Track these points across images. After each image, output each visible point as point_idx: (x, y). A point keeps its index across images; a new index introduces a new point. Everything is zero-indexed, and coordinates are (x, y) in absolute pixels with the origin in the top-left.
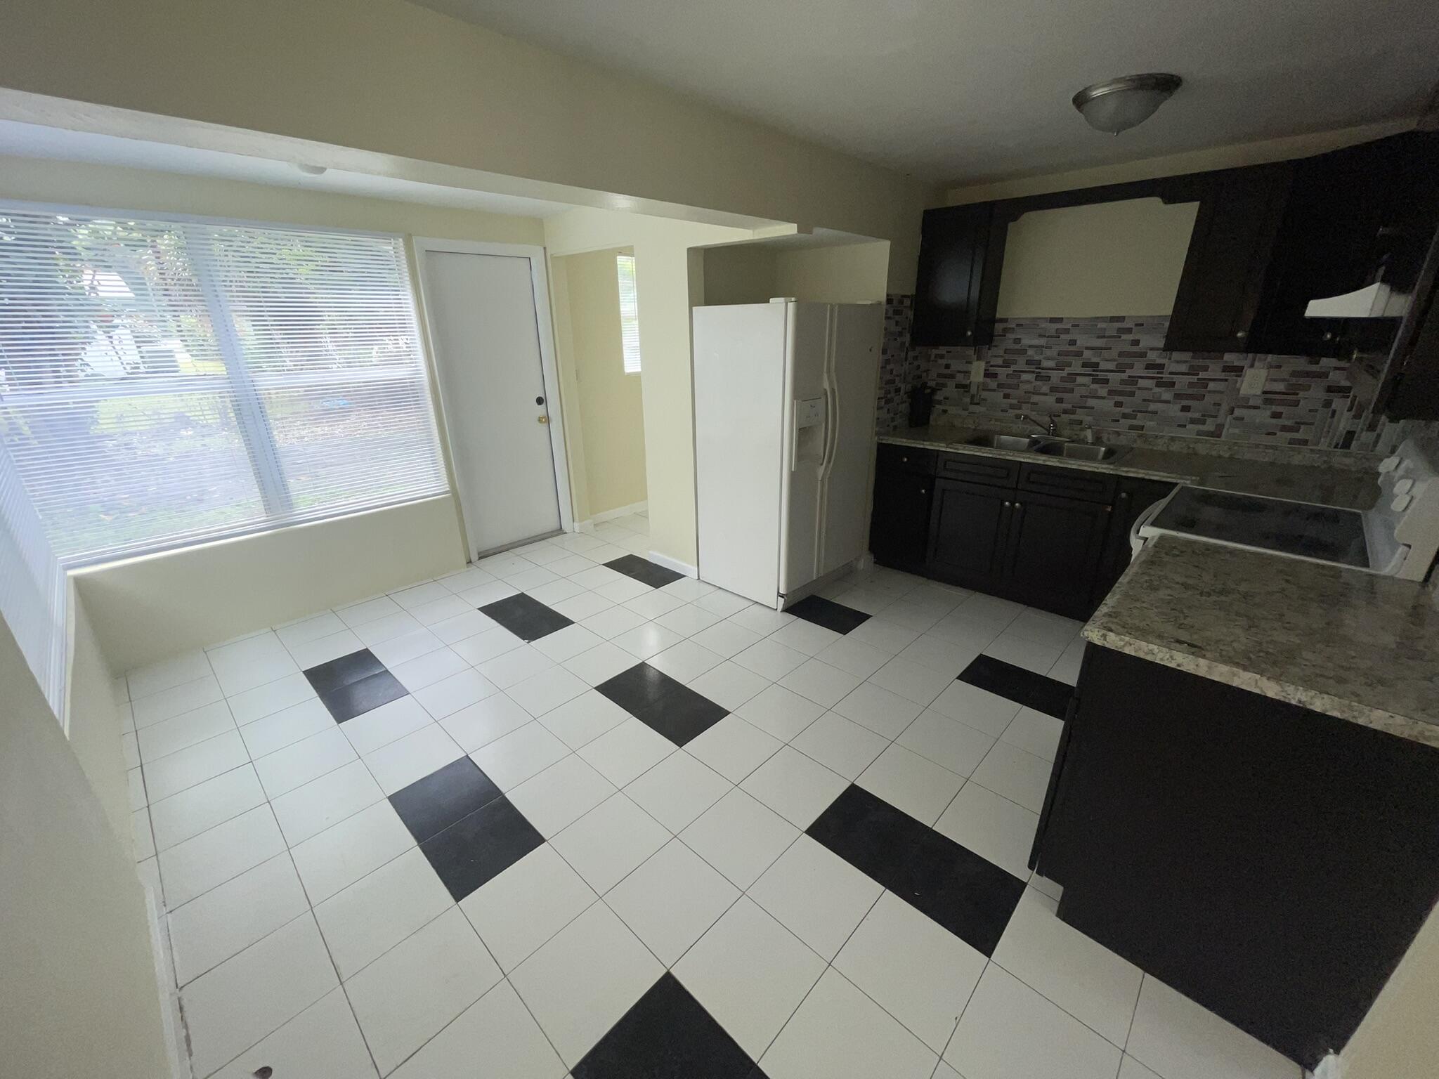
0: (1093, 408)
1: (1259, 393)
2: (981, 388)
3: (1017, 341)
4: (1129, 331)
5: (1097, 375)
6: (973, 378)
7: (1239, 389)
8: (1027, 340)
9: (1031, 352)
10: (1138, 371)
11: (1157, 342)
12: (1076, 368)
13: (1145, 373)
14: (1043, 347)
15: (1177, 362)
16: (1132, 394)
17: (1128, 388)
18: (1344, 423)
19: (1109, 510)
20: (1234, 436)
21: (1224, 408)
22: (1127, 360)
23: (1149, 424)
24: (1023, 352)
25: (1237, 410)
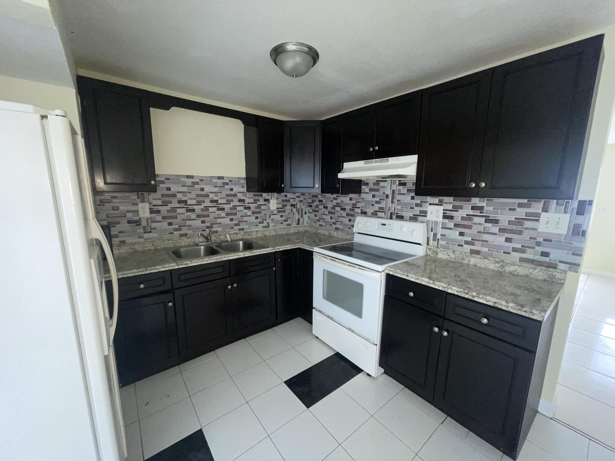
0: (220, 223)
1: (276, 209)
3: (168, 189)
4: (227, 184)
5: (219, 206)
6: (141, 215)
7: (270, 208)
8: (175, 188)
9: (179, 196)
10: (236, 203)
11: (240, 189)
12: (208, 203)
13: (238, 204)
14: (186, 192)
15: (249, 198)
16: (236, 214)
17: (234, 211)
18: (297, 216)
19: (274, 269)
20: (273, 226)
21: (268, 216)
22: (230, 198)
23: (246, 227)
24: (174, 196)
25: (271, 216)
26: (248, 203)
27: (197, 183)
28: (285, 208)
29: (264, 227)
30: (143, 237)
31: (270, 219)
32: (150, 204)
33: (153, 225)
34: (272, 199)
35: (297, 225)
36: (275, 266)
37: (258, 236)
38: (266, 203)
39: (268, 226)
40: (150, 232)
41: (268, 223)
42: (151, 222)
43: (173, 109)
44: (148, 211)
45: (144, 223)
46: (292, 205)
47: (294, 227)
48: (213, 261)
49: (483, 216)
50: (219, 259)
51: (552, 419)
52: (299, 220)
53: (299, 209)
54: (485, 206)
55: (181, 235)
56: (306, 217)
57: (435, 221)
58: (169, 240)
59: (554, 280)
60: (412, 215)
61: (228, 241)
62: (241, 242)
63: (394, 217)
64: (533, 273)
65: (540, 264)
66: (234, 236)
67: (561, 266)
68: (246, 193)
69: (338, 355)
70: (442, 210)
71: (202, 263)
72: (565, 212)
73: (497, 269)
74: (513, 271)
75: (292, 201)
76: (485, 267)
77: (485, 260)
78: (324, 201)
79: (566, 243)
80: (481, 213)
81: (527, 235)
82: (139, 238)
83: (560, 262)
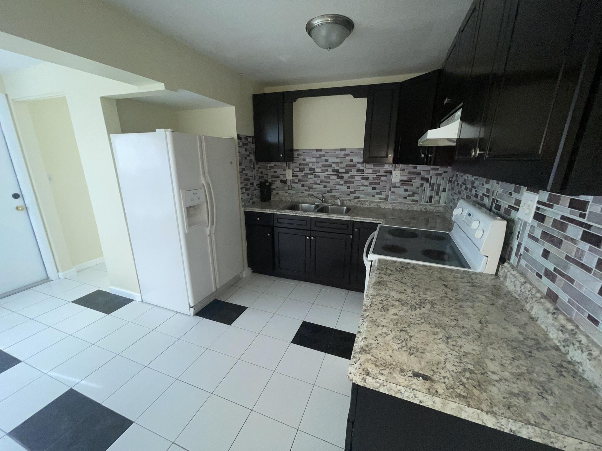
0: (339, 190)
1: (399, 181)
2: (291, 182)
3: (304, 160)
4: (348, 155)
5: (339, 175)
6: (288, 178)
7: (392, 180)
8: (308, 159)
9: (310, 165)
10: (354, 172)
13: (357, 173)
15: (368, 169)
16: (353, 183)
17: (351, 180)
18: (428, 192)
19: (350, 237)
20: (392, 199)
21: (388, 188)
22: (349, 168)
23: (361, 196)
24: (307, 165)
25: (392, 189)
26: (366, 173)
27: (324, 155)
28: (412, 181)
29: (380, 199)
31: (390, 192)
32: (293, 170)
33: (294, 185)
34: (395, 170)
35: (427, 202)
36: (353, 235)
37: (371, 206)
38: (387, 174)
39: (386, 199)
40: (291, 189)
41: (387, 196)
44: (291, 175)
45: (288, 183)
46: (422, 179)
53: (433, 184)
57: (525, 222)
58: (300, 197)
60: (508, 206)
63: (494, 206)
68: (363, 163)
70: (537, 201)
73: (557, 344)
75: (423, 173)
80: (581, 215)
82: (285, 192)
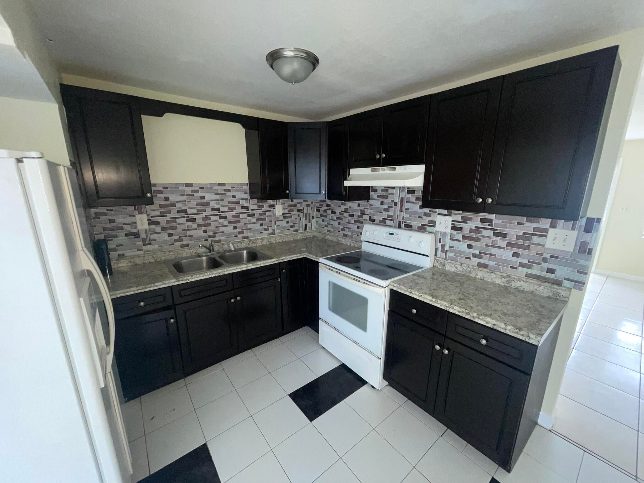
1: (281, 215)
2: (148, 233)
4: (229, 191)
5: (221, 215)
6: (140, 227)
7: (275, 214)
8: (173, 198)
9: (179, 205)
10: (239, 210)
11: (243, 196)
12: (209, 212)
13: (241, 211)
14: (185, 201)
15: (253, 205)
16: (239, 222)
17: (237, 219)
18: (304, 221)
19: (279, 280)
20: (279, 233)
21: (273, 222)
22: (232, 205)
23: (250, 234)
24: (173, 205)
25: (277, 222)
26: (252, 210)
27: (197, 191)
28: (291, 213)
29: (269, 234)
30: (143, 250)
31: (276, 226)
32: (148, 215)
33: (153, 237)
34: (277, 204)
35: (304, 230)
36: (280, 277)
37: (263, 243)
38: (271, 209)
39: (273, 233)
40: (150, 244)
41: (274, 230)
42: (151, 234)
43: (167, 115)
44: (147, 222)
45: (143, 235)
46: (299, 210)
47: (301, 233)
48: (214, 276)
49: (491, 229)
50: (221, 272)
51: (550, 431)
52: (306, 225)
53: (306, 214)
54: (494, 219)
55: (182, 246)
56: (313, 221)
57: (443, 232)
58: (169, 252)
59: (558, 297)
60: (421, 224)
61: (231, 251)
62: (245, 252)
63: (403, 226)
64: (538, 289)
65: (546, 280)
66: (238, 245)
67: (566, 283)
68: (249, 200)
69: (343, 366)
70: (451, 221)
71: (203, 278)
72: (573, 229)
73: (503, 284)
74: (519, 287)
75: (298, 205)
76: (492, 281)
77: (492, 274)
78: (332, 206)
79: (572, 260)
80: (489, 225)
81: (534, 251)
82: (138, 250)
83: (566, 279)
